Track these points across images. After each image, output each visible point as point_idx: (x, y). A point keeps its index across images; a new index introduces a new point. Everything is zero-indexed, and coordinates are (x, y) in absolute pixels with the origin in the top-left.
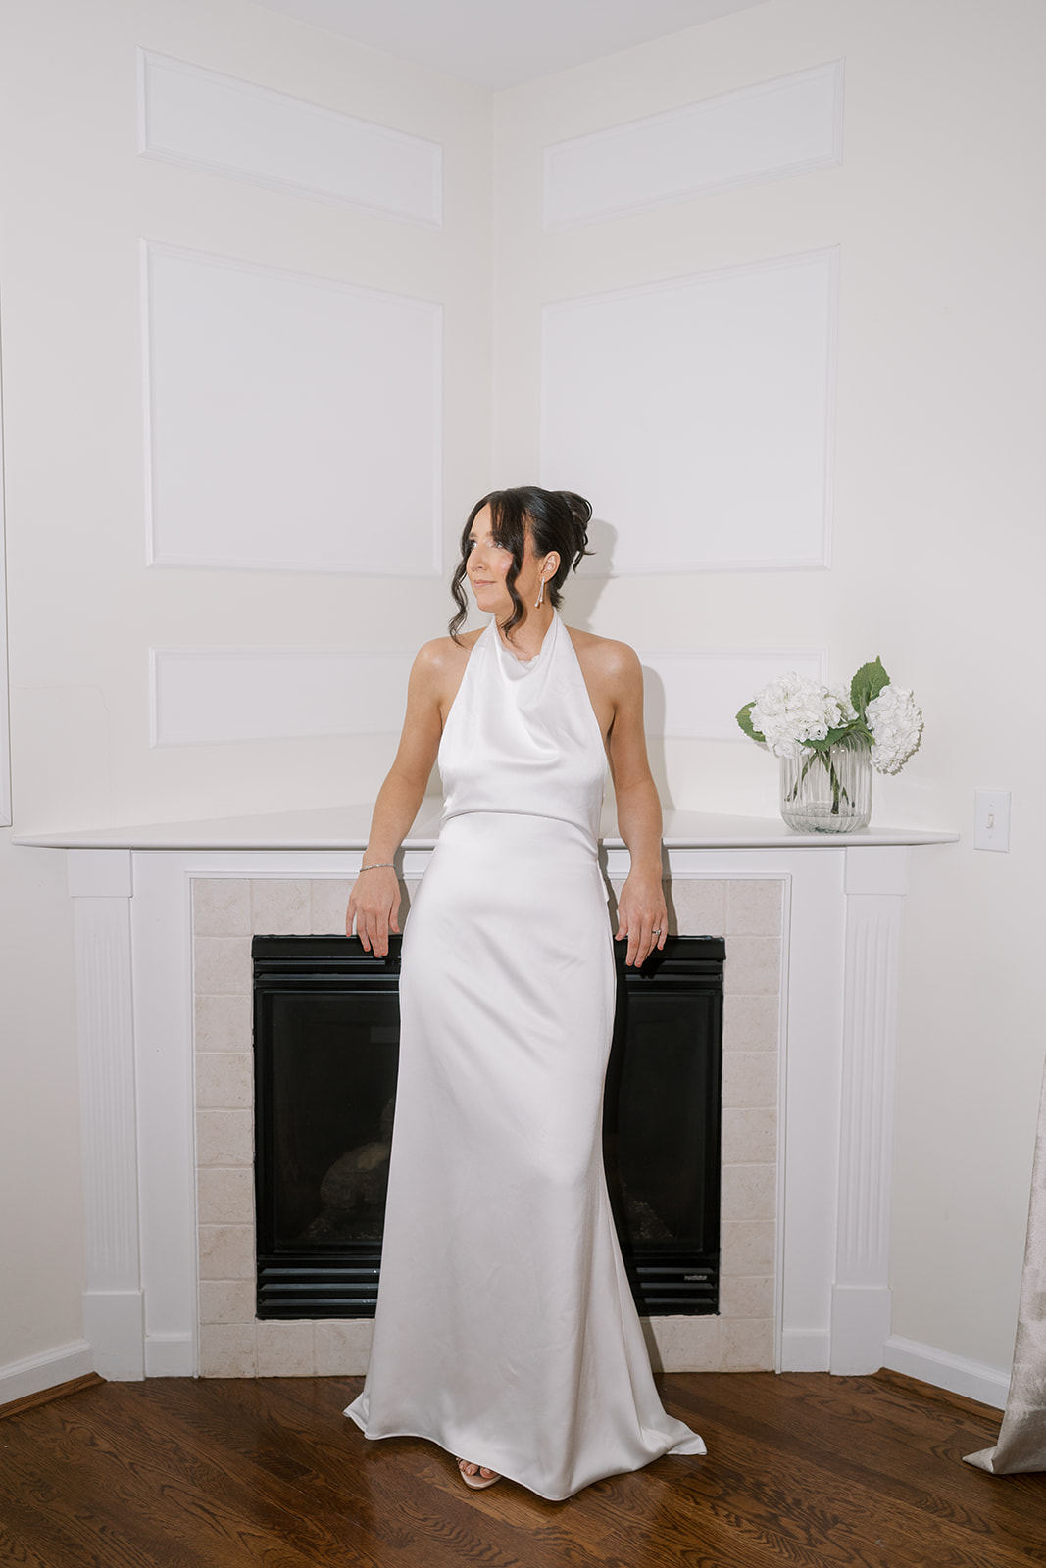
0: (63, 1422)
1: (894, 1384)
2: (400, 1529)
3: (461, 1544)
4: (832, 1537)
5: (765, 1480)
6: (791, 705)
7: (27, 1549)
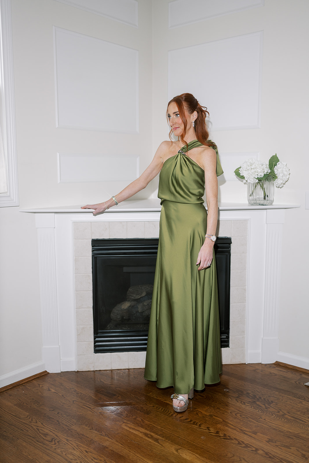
0: (39, 385)
1: (280, 365)
2: (147, 410)
3: (165, 413)
4: (272, 406)
5: (249, 392)
6: (252, 167)
7: (36, 419)
